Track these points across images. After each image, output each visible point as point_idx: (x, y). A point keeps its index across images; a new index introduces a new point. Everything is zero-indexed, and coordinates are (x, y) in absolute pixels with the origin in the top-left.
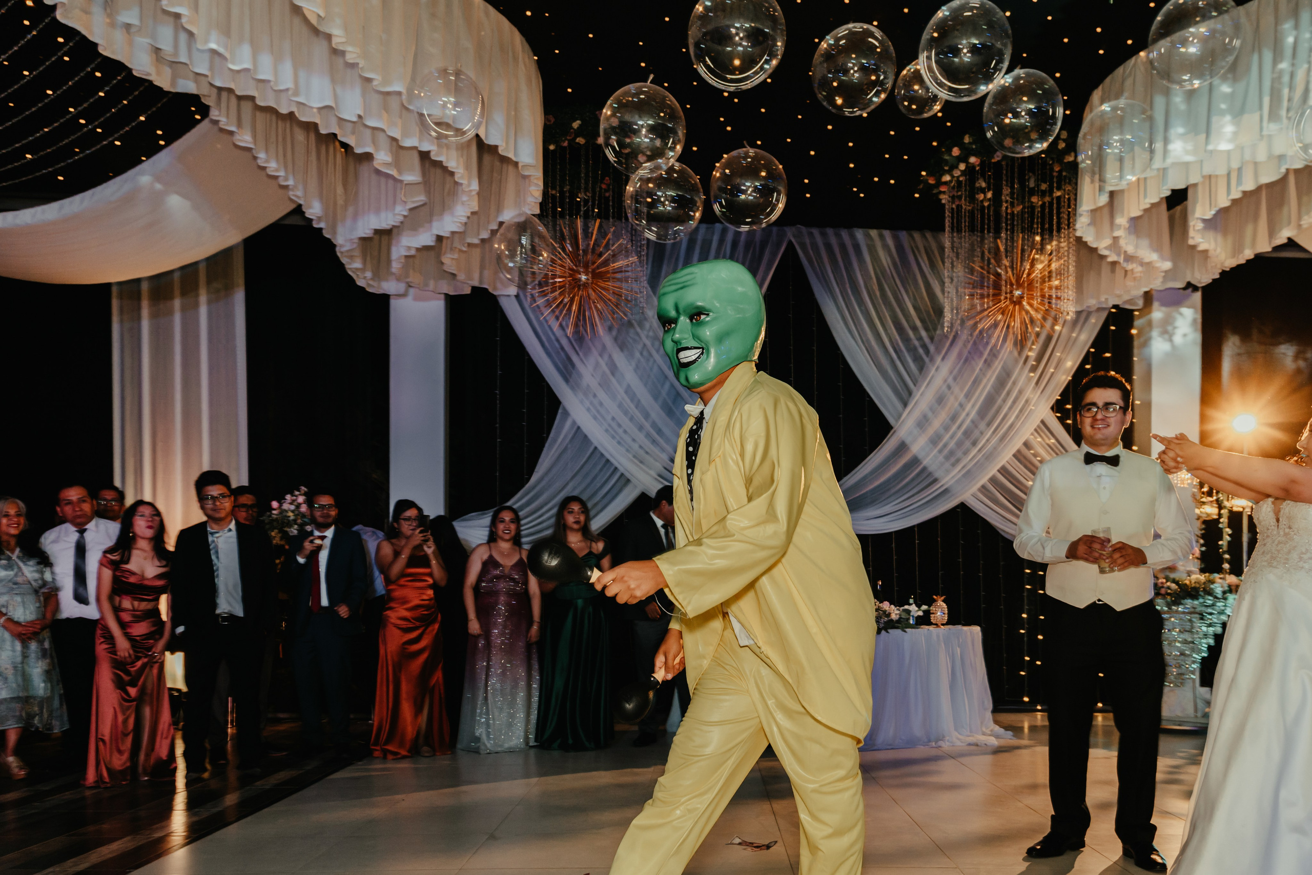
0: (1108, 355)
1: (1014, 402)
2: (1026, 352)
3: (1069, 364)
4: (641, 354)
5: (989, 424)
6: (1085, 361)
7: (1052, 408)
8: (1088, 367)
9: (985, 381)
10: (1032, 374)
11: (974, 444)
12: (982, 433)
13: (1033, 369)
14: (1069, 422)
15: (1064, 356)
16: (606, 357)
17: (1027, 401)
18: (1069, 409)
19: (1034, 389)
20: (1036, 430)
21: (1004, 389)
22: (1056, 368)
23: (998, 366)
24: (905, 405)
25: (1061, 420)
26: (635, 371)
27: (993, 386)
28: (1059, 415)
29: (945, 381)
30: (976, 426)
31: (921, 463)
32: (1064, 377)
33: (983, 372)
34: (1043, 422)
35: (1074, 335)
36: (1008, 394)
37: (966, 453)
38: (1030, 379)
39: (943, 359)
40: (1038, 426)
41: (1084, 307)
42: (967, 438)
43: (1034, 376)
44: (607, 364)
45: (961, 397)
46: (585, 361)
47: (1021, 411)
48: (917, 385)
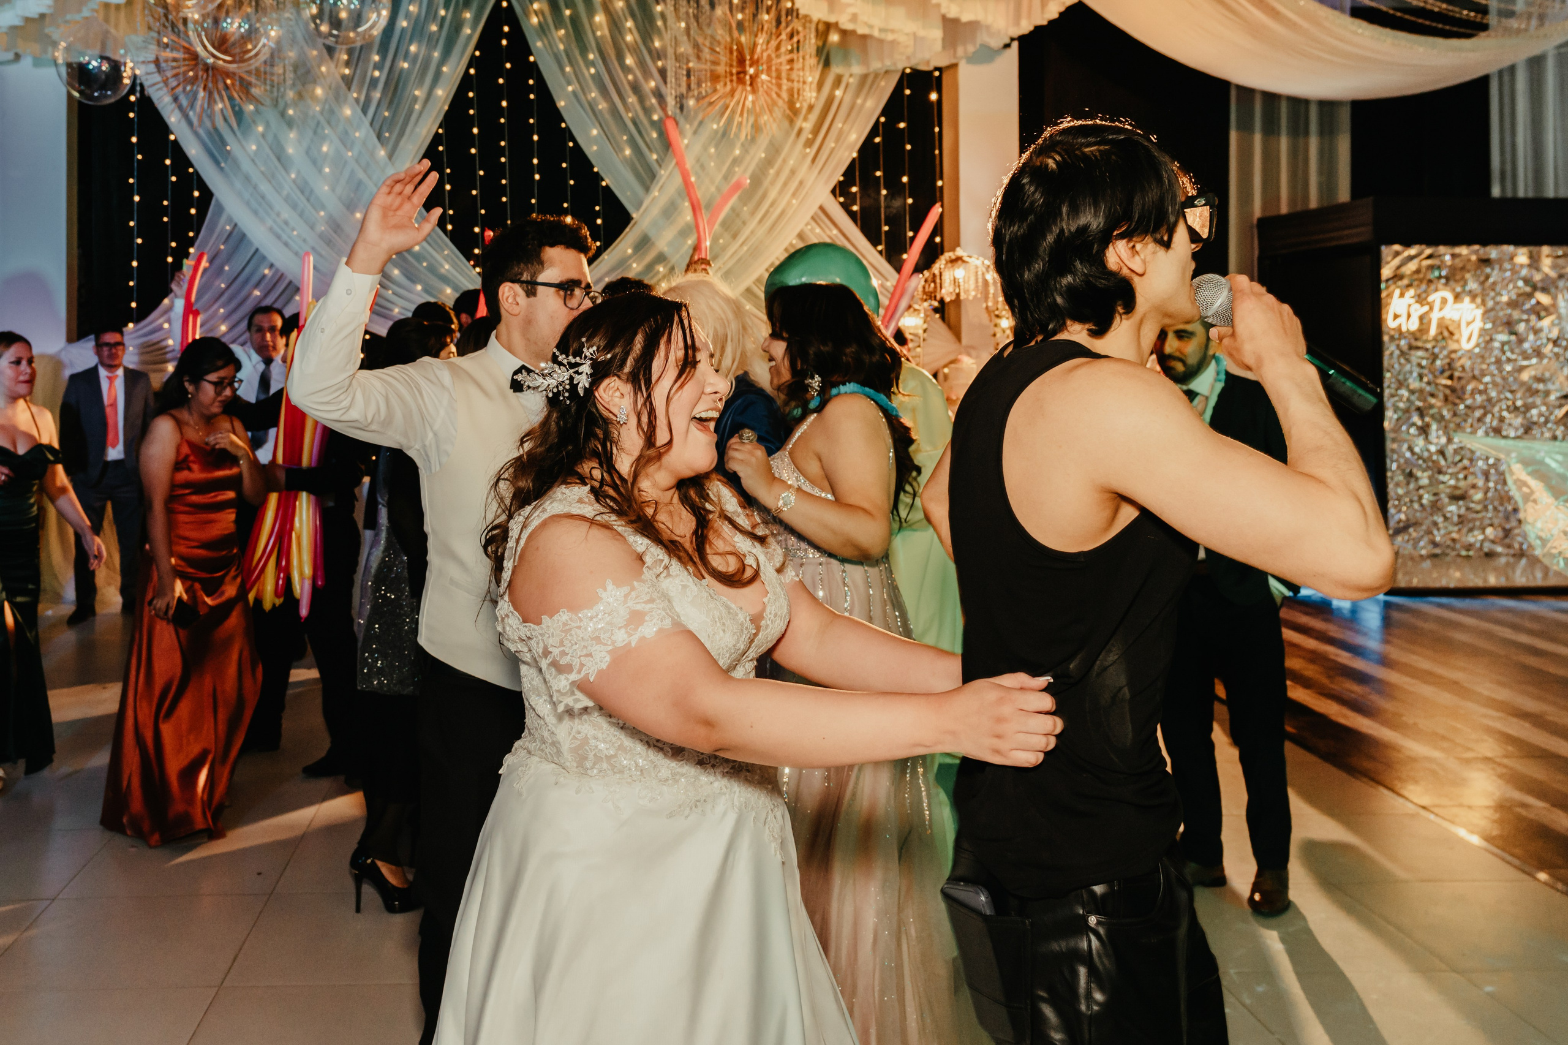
0: (902, 125)
1: (785, 184)
2: (799, 123)
3: (853, 137)
4: (315, 132)
5: (753, 213)
6: (874, 132)
7: (833, 192)
8: (877, 140)
9: (748, 158)
10: (808, 150)
11: (735, 236)
12: (744, 223)
13: (809, 143)
14: (855, 208)
15: (846, 127)
16: (270, 137)
17: (801, 183)
18: (855, 193)
19: (810, 168)
20: (813, 218)
21: (772, 167)
22: (837, 141)
23: (763, 141)
24: (647, 189)
25: (846, 207)
26: (307, 153)
27: (757, 165)
28: (842, 199)
29: (698, 161)
30: (738, 215)
31: (669, 262)
32: (847, 154)
33: (745, 150)
34: (821, 208)
35: (859, 101)
36: (778, 174)
37: (724, 248)
38: (805, 156)
39: (695, 132)
40: (816, 213)
41: (871, 69)
42: (726, 230)
43: (811, 152)
44: (271, 148)
45: (719, 177)
46: (244, 143)
47: (794, 195)
48: (663, 166)
